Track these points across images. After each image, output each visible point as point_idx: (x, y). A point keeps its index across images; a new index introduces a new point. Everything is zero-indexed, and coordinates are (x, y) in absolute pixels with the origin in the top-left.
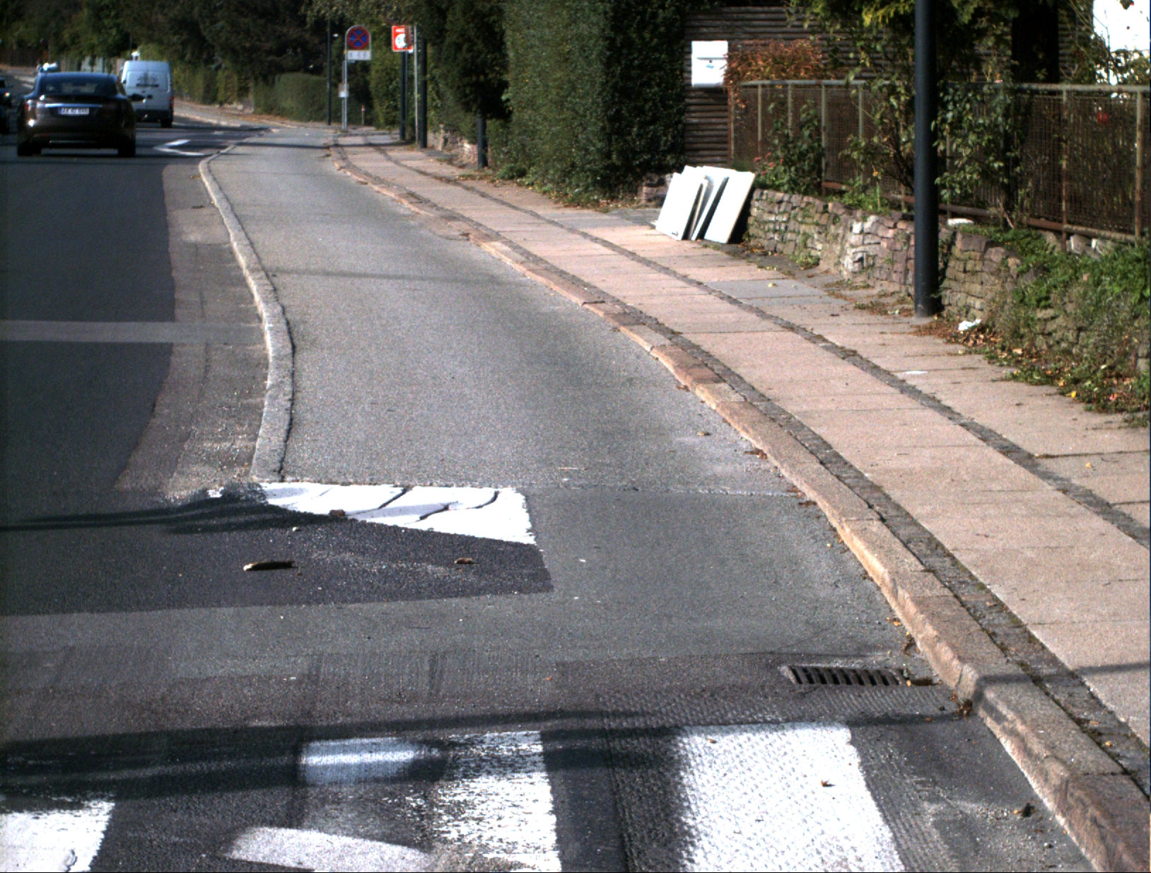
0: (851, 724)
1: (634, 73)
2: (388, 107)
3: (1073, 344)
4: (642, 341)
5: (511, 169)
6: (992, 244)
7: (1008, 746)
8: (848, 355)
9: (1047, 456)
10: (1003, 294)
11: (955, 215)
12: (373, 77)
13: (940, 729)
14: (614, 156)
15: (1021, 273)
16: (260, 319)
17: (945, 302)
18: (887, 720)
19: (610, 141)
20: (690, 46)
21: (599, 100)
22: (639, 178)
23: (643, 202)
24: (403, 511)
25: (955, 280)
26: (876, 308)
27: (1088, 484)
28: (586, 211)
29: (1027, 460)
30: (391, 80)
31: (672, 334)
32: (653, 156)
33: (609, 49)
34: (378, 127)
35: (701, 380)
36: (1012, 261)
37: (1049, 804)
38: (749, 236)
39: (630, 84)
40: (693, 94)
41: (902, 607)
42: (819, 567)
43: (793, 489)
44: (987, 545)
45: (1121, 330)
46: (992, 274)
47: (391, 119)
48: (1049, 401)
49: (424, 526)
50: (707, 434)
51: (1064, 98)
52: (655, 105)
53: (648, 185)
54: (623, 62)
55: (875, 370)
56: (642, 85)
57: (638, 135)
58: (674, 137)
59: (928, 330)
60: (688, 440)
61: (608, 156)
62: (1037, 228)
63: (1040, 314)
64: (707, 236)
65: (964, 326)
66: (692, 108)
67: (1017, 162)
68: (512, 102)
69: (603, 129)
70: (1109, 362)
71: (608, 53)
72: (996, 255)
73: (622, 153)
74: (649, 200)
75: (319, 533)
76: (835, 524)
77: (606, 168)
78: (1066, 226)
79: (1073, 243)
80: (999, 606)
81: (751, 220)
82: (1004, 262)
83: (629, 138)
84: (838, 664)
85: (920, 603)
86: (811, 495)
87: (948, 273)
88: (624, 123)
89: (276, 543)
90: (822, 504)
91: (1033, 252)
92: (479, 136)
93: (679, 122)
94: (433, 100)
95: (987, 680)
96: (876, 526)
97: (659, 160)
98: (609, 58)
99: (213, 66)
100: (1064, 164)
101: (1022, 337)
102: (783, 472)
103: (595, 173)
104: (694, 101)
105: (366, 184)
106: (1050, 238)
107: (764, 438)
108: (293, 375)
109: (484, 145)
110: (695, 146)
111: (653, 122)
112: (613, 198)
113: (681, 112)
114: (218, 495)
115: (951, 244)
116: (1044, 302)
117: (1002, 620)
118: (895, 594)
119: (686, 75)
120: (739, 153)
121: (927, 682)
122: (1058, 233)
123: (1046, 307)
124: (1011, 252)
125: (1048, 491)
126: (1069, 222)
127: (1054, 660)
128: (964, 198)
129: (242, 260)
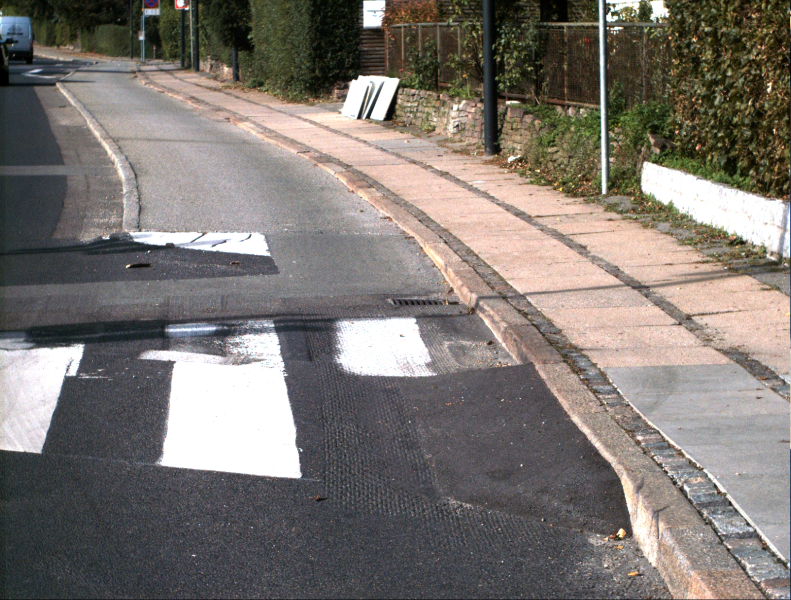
0: (416, 317)
1: (329, 20)
2: (171, 46)
3: (567, 166)
4: (329, 170)
5: (254, 82)
6: (526, 113)
7: (487, 322)
8: (444, 174)
9: (538, 216)
10: (532, 140)
11: (510, 99)
12: (161, 25)
13: (458, 319)
14: (317, 71)
15: (541, 128)
16: (113, 163)
17: (502, 147)
18: (434, 316)
19: (314, 61)
20: (362, 4)
21: (308, 37)
22: (332, 84)
23: (335, 99)
24: (203, 243)
25: (507, 134)
26: (465, 152)
27: (555, 227)
28: (300, 105)
29: (528, 219)
30: (173, 28)
31: (347, 166)
32: (341, 71)
33: (313, 6)
34: (165, 59)
35: (361, 187)
36: (537, 122)
37: (500, 340)
38: (396, 116)
39: (326, 27)
40: (364, 33)
41: (449, 276)
42: (412, 263)
43: (404, 232)
44: (496, 251)
45: (589, 155)
46: (525, 129)
47: (173, 54)
48: (548, 193)
49: (214, 249)
50: (362, 211)
51: (565, 30)
52: (341, 40)
53: (338, 89)
54: (322, 14)
55: (457, 181)
56: (334, 27)
57: (331, 58)
58: (353, 59)
59: (491, 162)
60: (352, 214)
61: (313, 71)
62: (553, 104)
63: (550, 150)
64: (372, 117)
65: (511, 159)
66: (364, 41)
67: (541, 67)
68: (254, 40)
69: (310, 55)
70: (583, 173)
71: (312, 9)
72: (528, 119)
73: (322, 69)
74: (339, 98)
75: (162, 253)
76: (422, 245)
77: (312, 78)
78: (567, 102)
79: (571, 111)
80: (495, 273)
81: (397, 107)
82: (532, 123)
83: (326, 60)
84: (416, 298)
85: (457, 273)
86: (412, 234)
87: (504, 130)
88: (323, 51)
89: (141, 258)
90: (417, 238)
91: (549, 117)
92: (234, 63)
93: (356, 50)
94: (203, 40)
95: (481, 298)
96: (442, 245)
97: (345, 73)
98: (313, 12)
99: (53, 21)
100: (565, 67)
101: (541, 163)
102: (400, 226)
103: (306, 82)
104: (365, 37)
105: (163, 92)
106: (559, 109)
107: (391, 211)
108: (137, 187)
109: (237, 68)
110: (366, 64)
111: (340, 50)
112: (317, 97)
113: (358, 44)
114: (108, 238)
115: (505, 114)
116: (552, 143)
117: (495, 278)
118: (446, 271)
119: (360, 21)
120: (392, 67)
121: (456, 303)
122: (563, 106)
123: (553, 146)
124: (537, 117)
125: (534, 230)
126: (569, 100)
127: (515, 291)
128: (511, 88)
129: (97, 134)
